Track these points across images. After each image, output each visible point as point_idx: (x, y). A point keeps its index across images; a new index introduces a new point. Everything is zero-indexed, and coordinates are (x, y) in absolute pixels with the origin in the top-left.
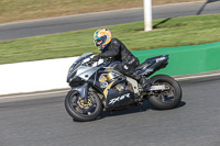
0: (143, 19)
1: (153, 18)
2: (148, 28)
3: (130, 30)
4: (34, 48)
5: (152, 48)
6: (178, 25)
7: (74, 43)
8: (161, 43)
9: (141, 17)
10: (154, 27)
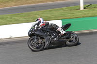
0: (79, 5)
1: (84, 4)
2: (82, 8)
3: (74, 9)
4: (31, 17)
5: (83, 17)
6: (95, 7)
7: (49, 15)
8: (87, 15)
9: (79, 4)
10: (84, 8)
